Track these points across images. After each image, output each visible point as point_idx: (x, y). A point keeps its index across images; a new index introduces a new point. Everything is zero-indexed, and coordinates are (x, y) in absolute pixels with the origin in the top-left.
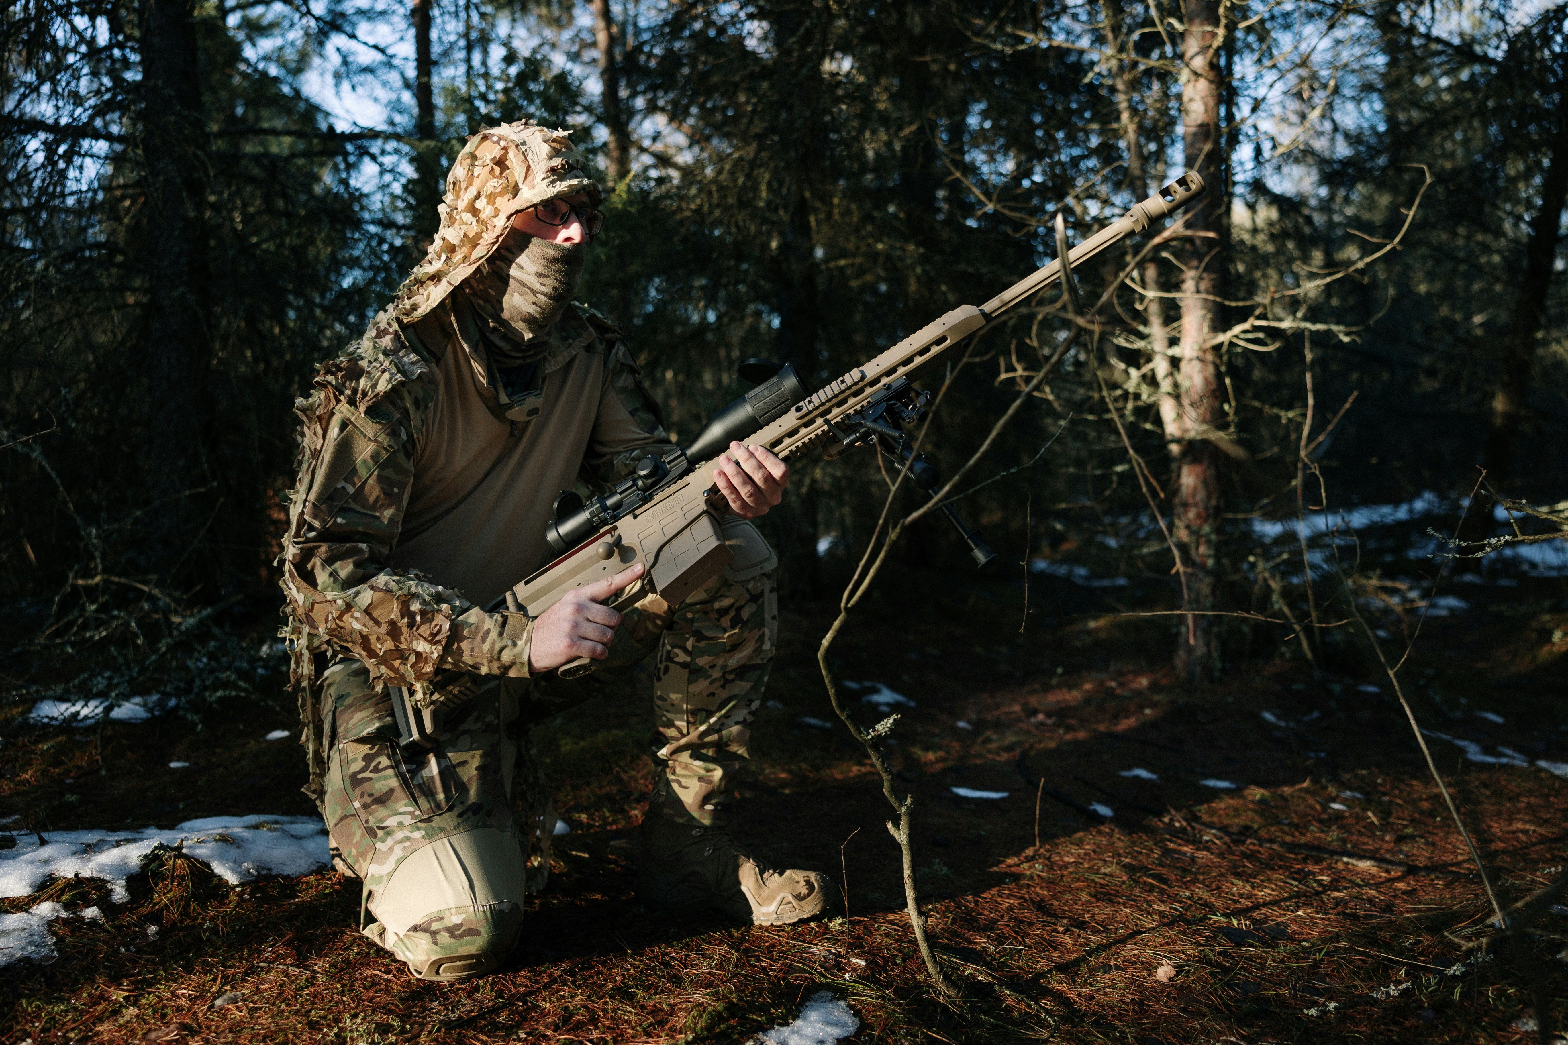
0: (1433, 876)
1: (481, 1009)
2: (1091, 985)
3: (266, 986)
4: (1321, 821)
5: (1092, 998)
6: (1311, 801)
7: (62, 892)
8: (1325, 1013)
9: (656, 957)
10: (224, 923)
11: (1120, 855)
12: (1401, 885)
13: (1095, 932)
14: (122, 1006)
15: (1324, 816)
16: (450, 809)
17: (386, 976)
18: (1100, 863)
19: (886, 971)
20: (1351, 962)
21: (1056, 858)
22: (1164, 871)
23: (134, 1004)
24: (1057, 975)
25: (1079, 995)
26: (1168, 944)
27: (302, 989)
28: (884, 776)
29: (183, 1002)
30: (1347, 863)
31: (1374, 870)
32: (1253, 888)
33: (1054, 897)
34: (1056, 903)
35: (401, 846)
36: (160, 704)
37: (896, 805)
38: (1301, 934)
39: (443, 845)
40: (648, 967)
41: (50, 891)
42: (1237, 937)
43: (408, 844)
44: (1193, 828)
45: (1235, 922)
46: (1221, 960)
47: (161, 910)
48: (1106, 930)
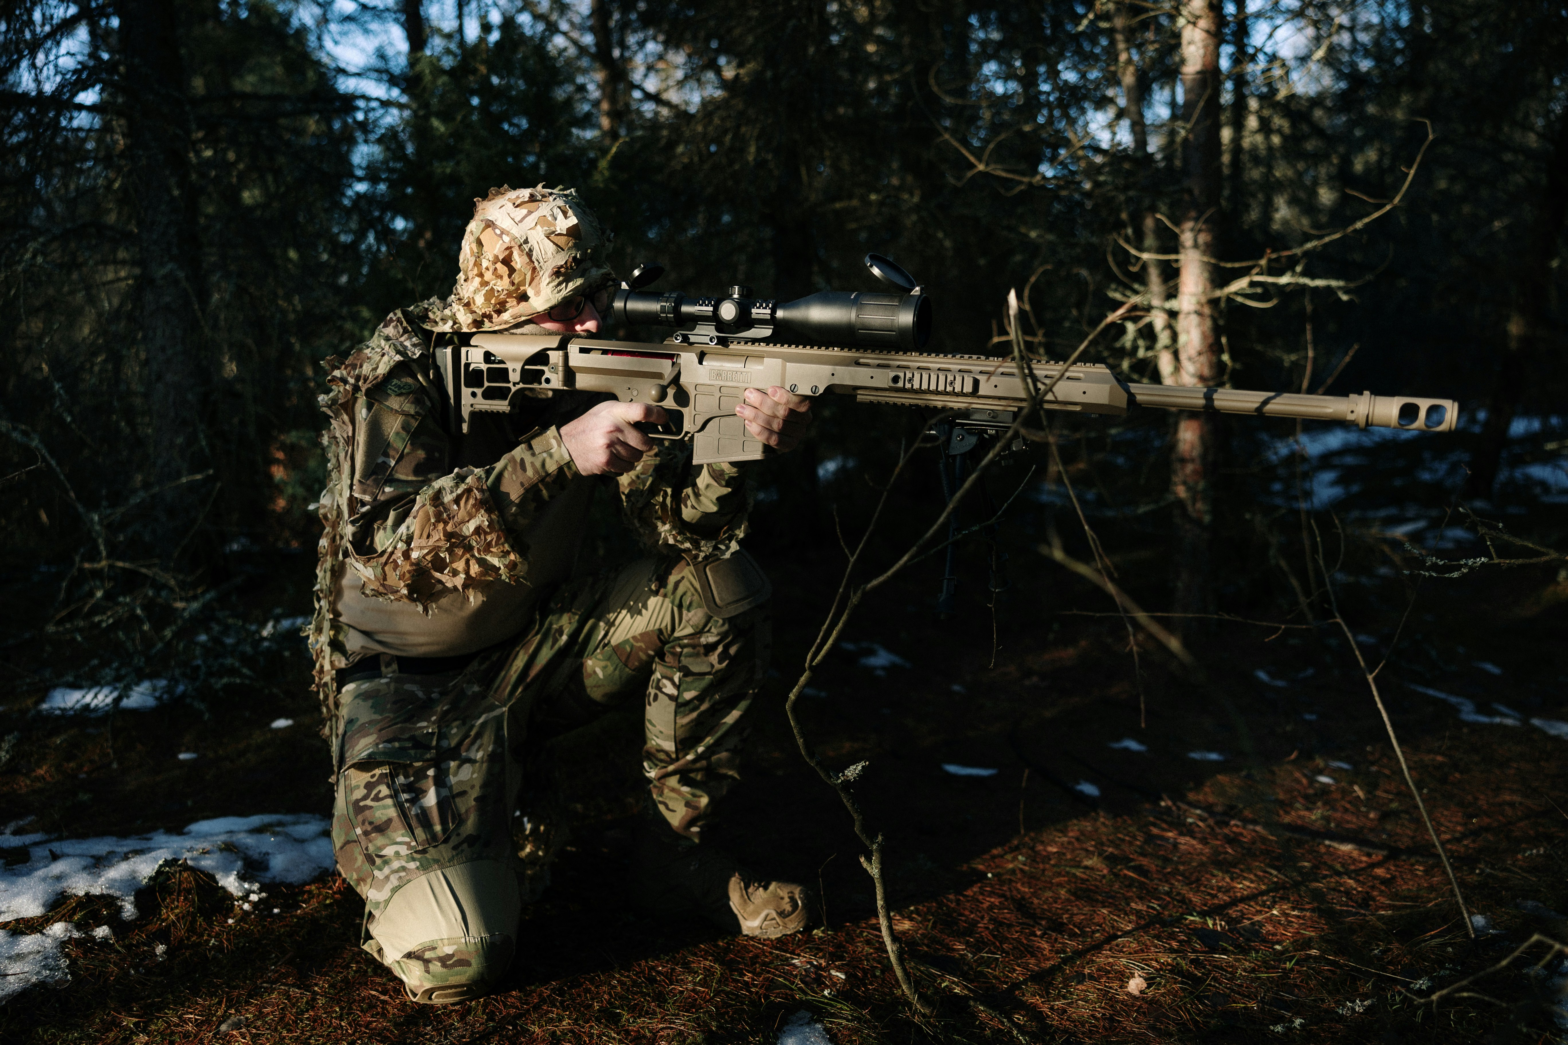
0: (1413, 860)
1: (473, 1033)
2: (1064, 997)
3: (269, 1009)
4: (1306, 797)
5: (1064, 1011)
6: (1297, 775)
7: (74, 911)
8: (1290, 1029)
9: (643, 972)
10: (228, 940)
11: (1102, 844)
12: (1380, 871)
13: (1073, 936)
14: (132, 1033)
15: (1311, 791)
16: (446, 841)
17: (383, 998)
18: (1083, 854)
19: (865, 985)
20: (1319, 972)
21: (1040, 847)
22: (1145, 861)
23: (144, 1031)
24: (1032, 987)
25: (1052, 1008)
26: (1142, 951)
27: (303, 1013)
28: (855, 816)
29: (190, 1027)
30: (1330, 846)
31: (1355, 854)
32: (1232, 879)
33: (1034, 894)
34: (1036, 901)
35: (397, 875)
36: (169, 690)
37: (868, 843)
38: (1274, 934)
39: (436, 877)
40: (634, 983)
41: (63, 910)
42: (1211, 940)
43: (403, 874)
44: (1179, 808)
45: (1210, 923)
46: (1192, 969)
47: (168, 927)
48: (1084, 934)
